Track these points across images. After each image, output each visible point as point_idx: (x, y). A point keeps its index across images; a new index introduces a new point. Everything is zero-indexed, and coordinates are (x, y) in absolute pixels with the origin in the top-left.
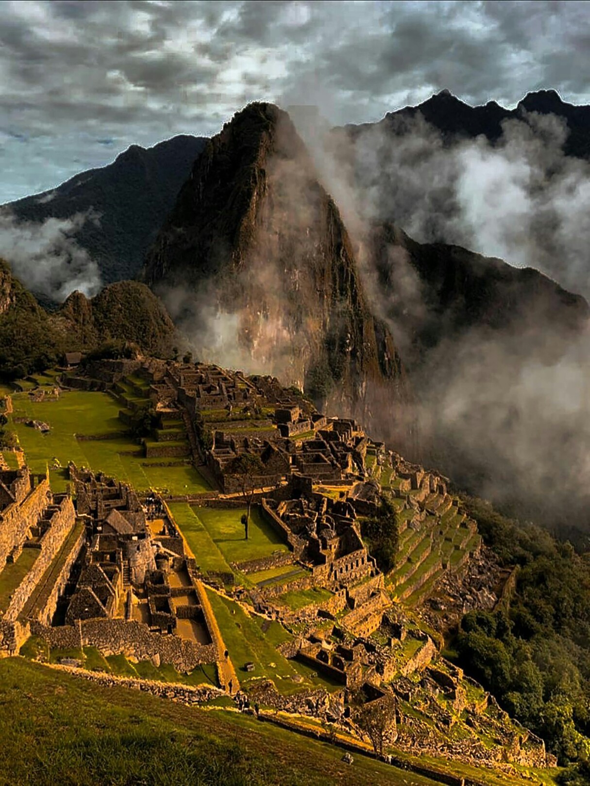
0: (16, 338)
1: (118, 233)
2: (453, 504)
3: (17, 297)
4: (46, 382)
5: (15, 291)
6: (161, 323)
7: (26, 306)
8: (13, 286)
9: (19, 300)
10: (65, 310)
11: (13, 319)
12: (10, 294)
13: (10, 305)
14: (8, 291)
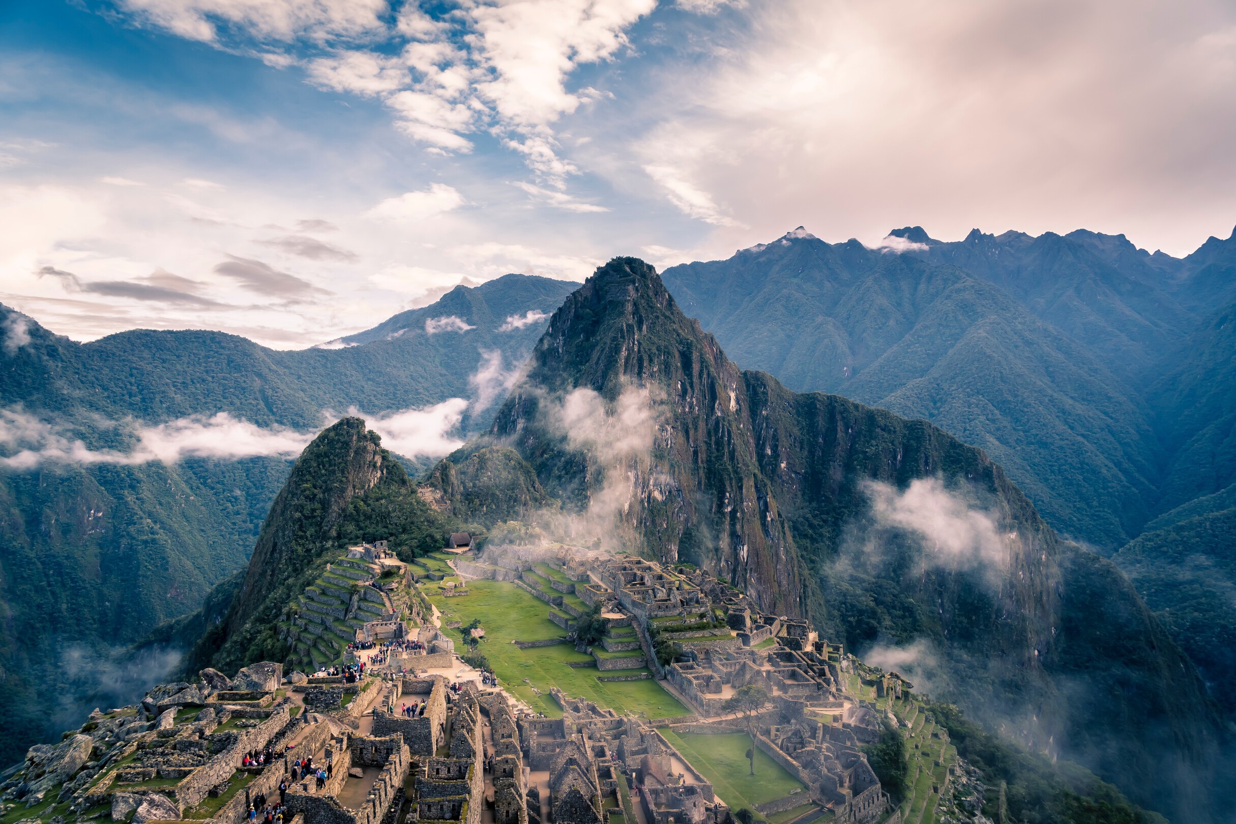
0: (392, 515)
1: (441, 375)
2: (920, 711)
3: (387, 469)
4: (438, 568)
5: (386, 463)
6: (532, 489)
7: (396, 478)
8: (384, 458)
9: (389, 473)
10: (433, 480)
11: (386, 493)
12: (380, 467)
13: (381, 478)
14: (379, 464)
